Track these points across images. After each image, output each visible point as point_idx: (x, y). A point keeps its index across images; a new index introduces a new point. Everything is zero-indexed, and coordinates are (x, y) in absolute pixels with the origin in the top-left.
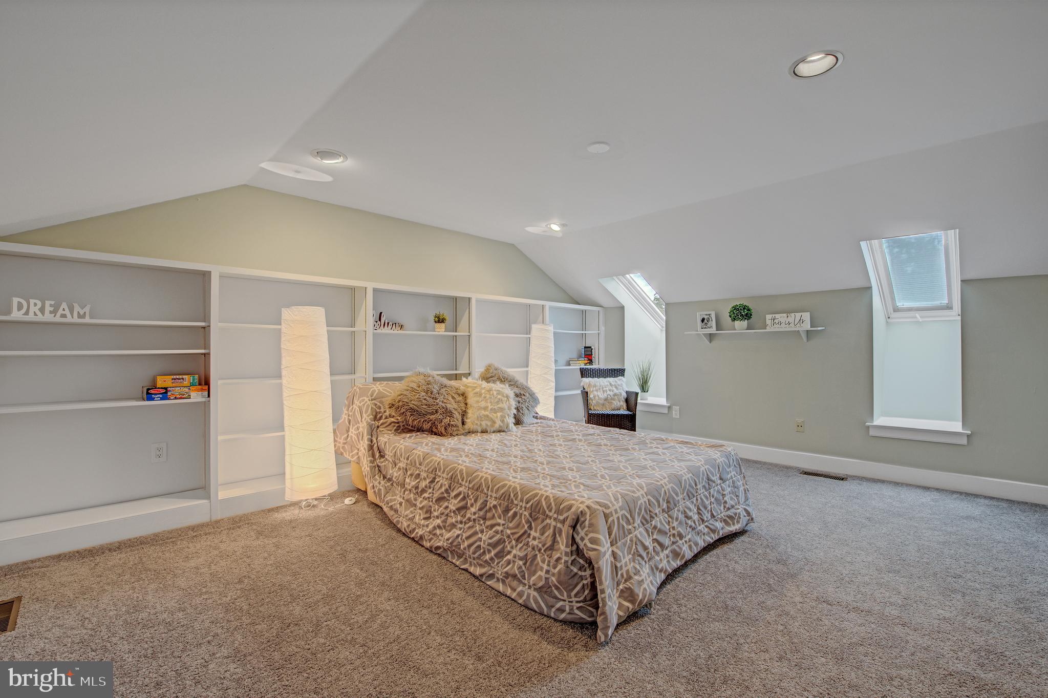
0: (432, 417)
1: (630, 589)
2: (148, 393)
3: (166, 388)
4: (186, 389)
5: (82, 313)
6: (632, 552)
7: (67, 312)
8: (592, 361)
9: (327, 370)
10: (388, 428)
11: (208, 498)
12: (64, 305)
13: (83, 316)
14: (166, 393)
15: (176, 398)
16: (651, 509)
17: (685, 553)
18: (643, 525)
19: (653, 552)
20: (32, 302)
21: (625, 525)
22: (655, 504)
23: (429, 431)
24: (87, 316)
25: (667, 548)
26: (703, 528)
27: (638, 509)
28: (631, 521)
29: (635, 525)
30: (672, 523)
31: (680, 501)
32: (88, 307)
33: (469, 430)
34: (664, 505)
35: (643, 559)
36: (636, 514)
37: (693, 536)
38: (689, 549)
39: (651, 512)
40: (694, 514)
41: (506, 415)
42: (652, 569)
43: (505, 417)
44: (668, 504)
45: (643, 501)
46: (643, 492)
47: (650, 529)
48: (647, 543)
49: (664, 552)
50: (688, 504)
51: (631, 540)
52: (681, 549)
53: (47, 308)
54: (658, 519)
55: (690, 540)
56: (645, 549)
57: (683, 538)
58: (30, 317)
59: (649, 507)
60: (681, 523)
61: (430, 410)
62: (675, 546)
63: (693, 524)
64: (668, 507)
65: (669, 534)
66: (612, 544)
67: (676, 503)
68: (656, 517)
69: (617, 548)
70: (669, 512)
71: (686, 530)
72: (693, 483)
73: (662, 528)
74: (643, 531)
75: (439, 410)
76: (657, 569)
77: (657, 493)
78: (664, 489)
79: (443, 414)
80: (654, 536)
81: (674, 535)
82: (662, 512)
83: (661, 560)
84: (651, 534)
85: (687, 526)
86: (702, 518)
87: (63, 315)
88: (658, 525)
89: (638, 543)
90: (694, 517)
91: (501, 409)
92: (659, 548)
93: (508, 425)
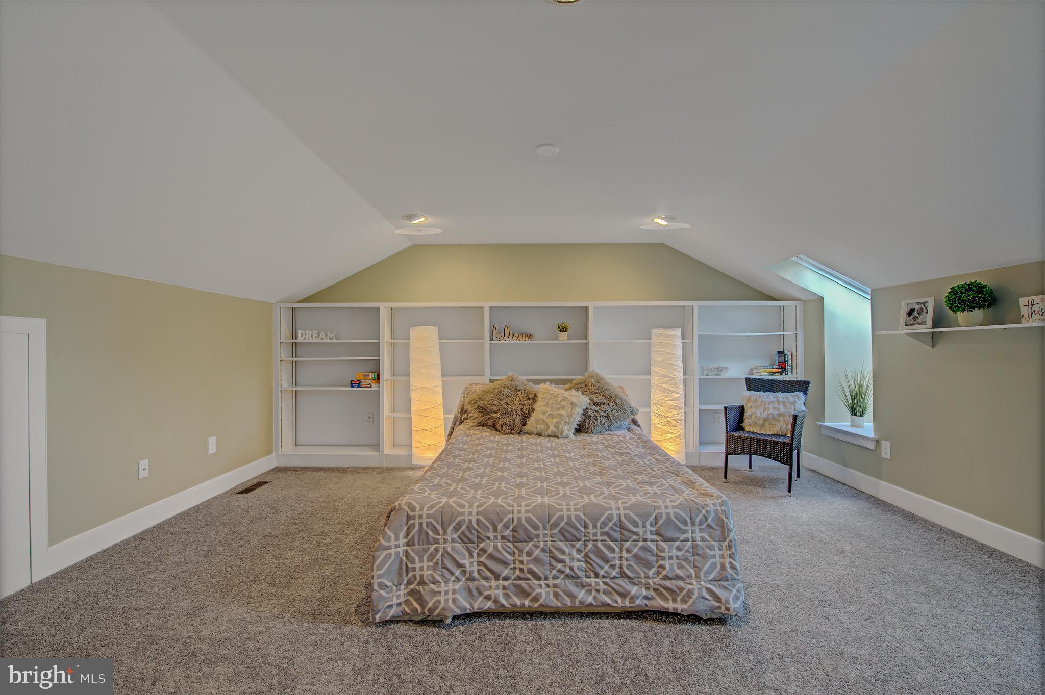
0: (494, 415)
2: (351, 384)
3: (359, 381)
4: (369, 382)
5: (331, 337)
7: (324, 337)
8: (785, 369)
9: (439, 374)
10: (473, 421)
11: (379, 452)
12: (322, 333)
13: (331, 339)
14: (360, 383)
15: (364, 387)
16: (479, 530)
17: (541, 597)
18: (461, 542)
19: (476, 575)
20: (307, 332)
21: (430, 533)
22: (487, 527)
23: (493, 427)
24: (334, 339)
25: (506, 579)
26: (595, 582)
27: (456, 524)
28: (441, 532)
29: (446, 537)
30: (519, 556)
31: (541, 536)
32: (335, 333)
33: (529, 432)
34: (507, 533)
35: (453, 574)
36: (451, 528)
37: (565, 583)
38: (553, 596)
39: (479, 533)
40: (574, 559)
41: (563, 422)
42: (470, 591)
43: (561, 424)
44: (515, 534)
45: (466, 518)
46: (474, 510)
47: (474, 550)
48: (466, 562)
49: (501, 582)
50: (562, 545)
51: (437, 550)
52: (533, 590)
53: (315, 335)
54: (492, 544)
55: (555, 586)
56: (459, 565)
57: (539, 578)
58: (307, 341)
59: (476, 526)
60: (537, 560)
61: (494, 409)
62: (522, 583)
63: (568, 571)
64: (514, 537)
65: (512, 566)
66: (408, 544)
67: (532, 536)
68: (488, 541)
69: (413, 551)
70: (514, 542)
71: (548, 572)
72: (580, 523)
73: (498, 555)
74: (462, 549)
75: (501, 410)
76: (481, 594)
77: (494, 517)
78: (511, 516)
79: (503, 414)
80: (482, 559)
81: (521, 570)
82: (501, 539)
83: (491, 587)
84: (475, 555)
85: (553, 569)
86: (593, 569)
87: (322, 339)
88: (491, 550)
89: (446, 556)
90: (570, 562)
91: (559, 414)
92: (488, 574)
93: (562, 432)
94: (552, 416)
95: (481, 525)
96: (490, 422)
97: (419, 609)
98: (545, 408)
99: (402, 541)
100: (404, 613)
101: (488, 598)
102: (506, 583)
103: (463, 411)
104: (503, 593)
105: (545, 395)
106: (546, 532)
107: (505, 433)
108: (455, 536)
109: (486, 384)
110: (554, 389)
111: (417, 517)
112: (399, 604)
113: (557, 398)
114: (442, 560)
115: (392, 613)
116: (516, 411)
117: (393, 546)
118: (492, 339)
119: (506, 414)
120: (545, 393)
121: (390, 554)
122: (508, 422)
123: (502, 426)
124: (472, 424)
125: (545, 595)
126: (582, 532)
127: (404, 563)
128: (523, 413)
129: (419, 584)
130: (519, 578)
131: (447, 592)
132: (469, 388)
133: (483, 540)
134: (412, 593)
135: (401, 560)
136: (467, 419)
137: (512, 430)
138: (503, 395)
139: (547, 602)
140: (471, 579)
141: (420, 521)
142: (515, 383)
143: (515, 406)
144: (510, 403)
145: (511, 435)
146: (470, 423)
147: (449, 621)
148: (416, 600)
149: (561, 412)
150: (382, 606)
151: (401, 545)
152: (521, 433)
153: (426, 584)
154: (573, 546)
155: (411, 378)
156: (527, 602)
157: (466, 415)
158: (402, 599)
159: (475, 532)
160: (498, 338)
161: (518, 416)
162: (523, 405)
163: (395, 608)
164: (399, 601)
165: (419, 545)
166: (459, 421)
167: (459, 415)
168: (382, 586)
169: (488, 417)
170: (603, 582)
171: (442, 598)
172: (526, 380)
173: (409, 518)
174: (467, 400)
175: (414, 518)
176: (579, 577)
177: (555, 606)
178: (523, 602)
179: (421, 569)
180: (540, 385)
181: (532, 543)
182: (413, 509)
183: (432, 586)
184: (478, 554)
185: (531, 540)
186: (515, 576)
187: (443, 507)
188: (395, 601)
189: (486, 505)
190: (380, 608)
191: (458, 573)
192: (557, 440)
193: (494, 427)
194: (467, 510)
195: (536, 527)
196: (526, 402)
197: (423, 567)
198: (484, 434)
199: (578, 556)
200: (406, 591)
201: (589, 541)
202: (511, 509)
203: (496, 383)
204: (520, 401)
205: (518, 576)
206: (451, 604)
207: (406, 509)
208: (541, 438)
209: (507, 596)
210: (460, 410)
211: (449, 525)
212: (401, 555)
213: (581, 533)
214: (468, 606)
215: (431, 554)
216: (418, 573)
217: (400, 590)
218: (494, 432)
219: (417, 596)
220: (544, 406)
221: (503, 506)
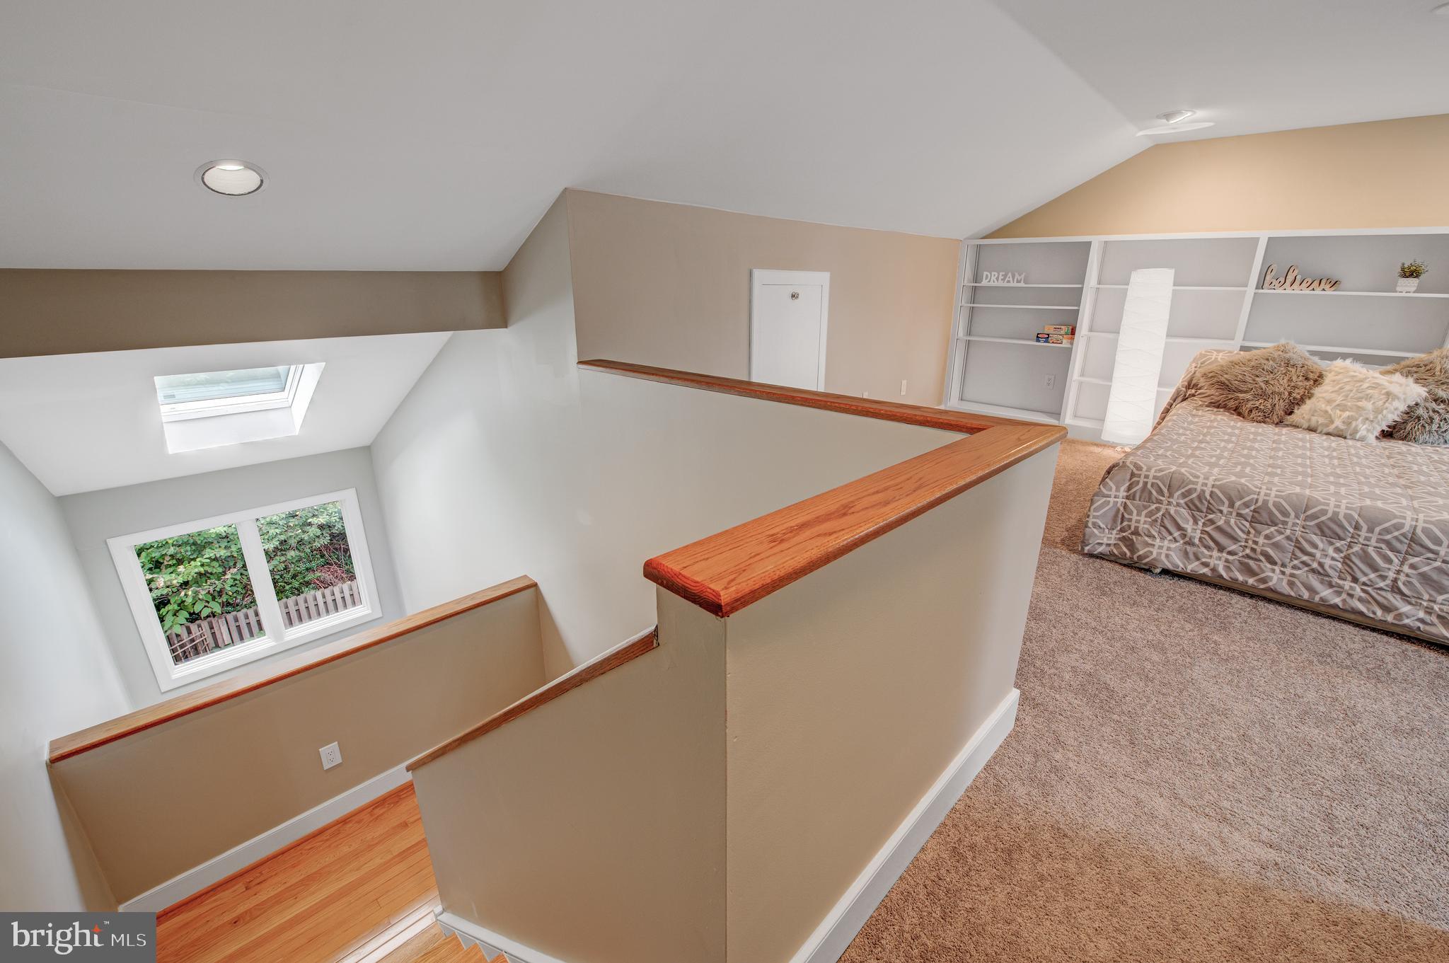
0: (1241, 394)
1: (1132, 540)
2: (1037, 337)
3: (1048, 335)
4: (1061, 337)
5: (1019, 279)
6: (1153, 518)
7: (1011, 279)
9: (1163, 333)
10: (1205, 398)
12: (1010, 275)
13: (1018, 281)
14: (1048, 337)
15: (1053, 342)
16: (1212, 501)
17: (1271, 581)
18: (1187, 508)
19: (1197, 541)
20: (993, 273)
21: (1154, 493)
22: (1221, 500)
23: (1234, 410)
24: (1022, 282)
25: (1230, 553)
26: (1351, 586)
27: (1186, 491)
28: (1166, 494)
29: (1171, 500)
30: (1255, 536)
31: (1290, 524)
32: (1023, 276)
33: (1294, 424)
34: (1245, 511)
35: (1171, 534)
36: (1179, 492)
37: (1307, 577)
38: (1288, 584)
39: (1211, 504)
40: (1329, 556)
41: (1361, 418)
42: (1186, 553)
43: (1357, 420)
44: (1256, 515)
45: (1199, 488)
46: (1210, 482)
47: (1200, 518)
48: (1189, 526)
49: (1224, 554)
50: (1316, 539)
51: (1158, 509)
52: (1263, 572)
53: (1001, 277)
54: (1224, 518)
55: (1292, 575)
56: (1179, 528)
57: (1275, 563)
58: (991, 284)
59: (1208, 497)
60: (1276, 546)
61: (1244, 388)
62: (1251, 563)
63: (1315, 565)
64: (1253, 517)
65: (1243, 544)
66: (1127, 498)
67: (1278, 521)
68: (1221, 515)
69: (1133, 505)
70: (1251, 521)
71: (1289, 560)
72: (1351, 525)
73: (1229, 530)
74: (1186, 514)
75: (1254, 390)
76: (1198, 559)
77: (1233, 494)
78: (1256, 496)
79: (1255, 396)
80: (1207, 529)
81: (1253, 550)
82: (1237, 516)
83: (1211, 556)
84: (1200, 524)
85: (1296, 559)
86: (1352, 573)
87: (1009, 282)
88: (1221, 523)
89: (1167, 516)
90: (1321, 558)
91: (1359, 407)
92: (1212, 544)
93: (1356, 431)
94: (1343, 408)
95: (1214, 497)
96: (1231, 404)
97: (1128, 554)
98: (1333, 395)
99: (1122, 493)
100: (1112, 554)
101: (1206, 565)
102: (1230, 558)
103: (1191, 385)
104: (1225, 566)
105: (1340, 377)
106: (1298, 521)
107: (1253, 420)
108: (1182, 502)
109: (1236, 352)
110: (1359, 370)
111: (1142, 476)
112: (1109, 545)
113: (1362, 383)
114: (1162, 519)
115: (1100, 549)
116: (1280, 394)
117: (1113, 496)
118: (1260, 285)
119: (1263, 395)
120: (1340, 373)
121: (1109, 502)
122: (1262, 407)
123: (1251, 411)
124: (1200, 403)
125: (1276, 579)
126: (1350, 532)
127: (1121, 513)
128: (1291, 398)
129: (1132, 533)
130: (1248, 556)
131: (1160, 547)
132: (1205, 356)
133: (1214, 512)
134: (1123, 539)
135: (1119, 510)
136: (1194, 395)
137: (1266, 418)
138: (1263, 369)
139: (1276, 586)
140: (1190, 543)
141: (1146, 480)
142: (1287, 356)
143: (1281, 385)
144: (1272, 382)
145: (1263, 424)
146: (1198, 401)
147: (1158, 571)
148: (1126, 546)
149: (1362, 404)
150: (1093, 541)
151: (1121, 496)
152: (1280, 423)
153: (1140, 535)
154: (1331, 544)
155: (1122, 336)
156: (1251, 581)
157: (1193, 391)
158: (1112, 542)
159: (1206, 503)
160: (1272, 286)
161: (1281, 401)
162: (1295, 387)
163: (1104, 547)
164: (1109, 542)
165: (1140, 501)
166: (1182, 396)
167: (1184, 389)
168: (1095, 525)
169: (1230, 396)
170: (1362, 589)
171: (1155, 551)
172: (1308, 351)
173: (1133, 475)
174: (1202, 370)
175: (1139, 476)
176: (1329, 576)
177: (1286, 593)
178: (1247, 579)
179: (1138, 521)
180: (1334, 362)
181: (1276, 528)
182: (1139, 468)
183: (1147, 539)
184: (1204, 524)
185: (1276, 525)
186: (1244, 553)
187: (1173, 473)
188: (1105, 541)
189: (1225, 481)
190: (1091, 542)
191: (1176, 534)
192: (1341, 441)
193: (1237, 411)
194: (1201, 481)
195: (1285, 514)
196: (1300, 384)
197: (1140, 520)
198: (1219, 417)
199: (1335, 555)
200: (1118, 536)
201: (1356, 543)
202: (1258, 490)
203: (1254, 352)
204: (1290, 380)
205: (1247, 555)
206: (1163, 557)
207: (1132, 467)
208: (1313, 435)
209: (1228, 568)
210: (1186, 383)
211: (1177, 490)
212: (1119, 505)
213: (1348, 533)
214: (1181, 565)
215: (1151, 512)
216: (1133, 525)
217: (1112, 534)
218: (1235, 417)
219: (1128, 543)
220: (1332, 392)
221: (1247, 486)
